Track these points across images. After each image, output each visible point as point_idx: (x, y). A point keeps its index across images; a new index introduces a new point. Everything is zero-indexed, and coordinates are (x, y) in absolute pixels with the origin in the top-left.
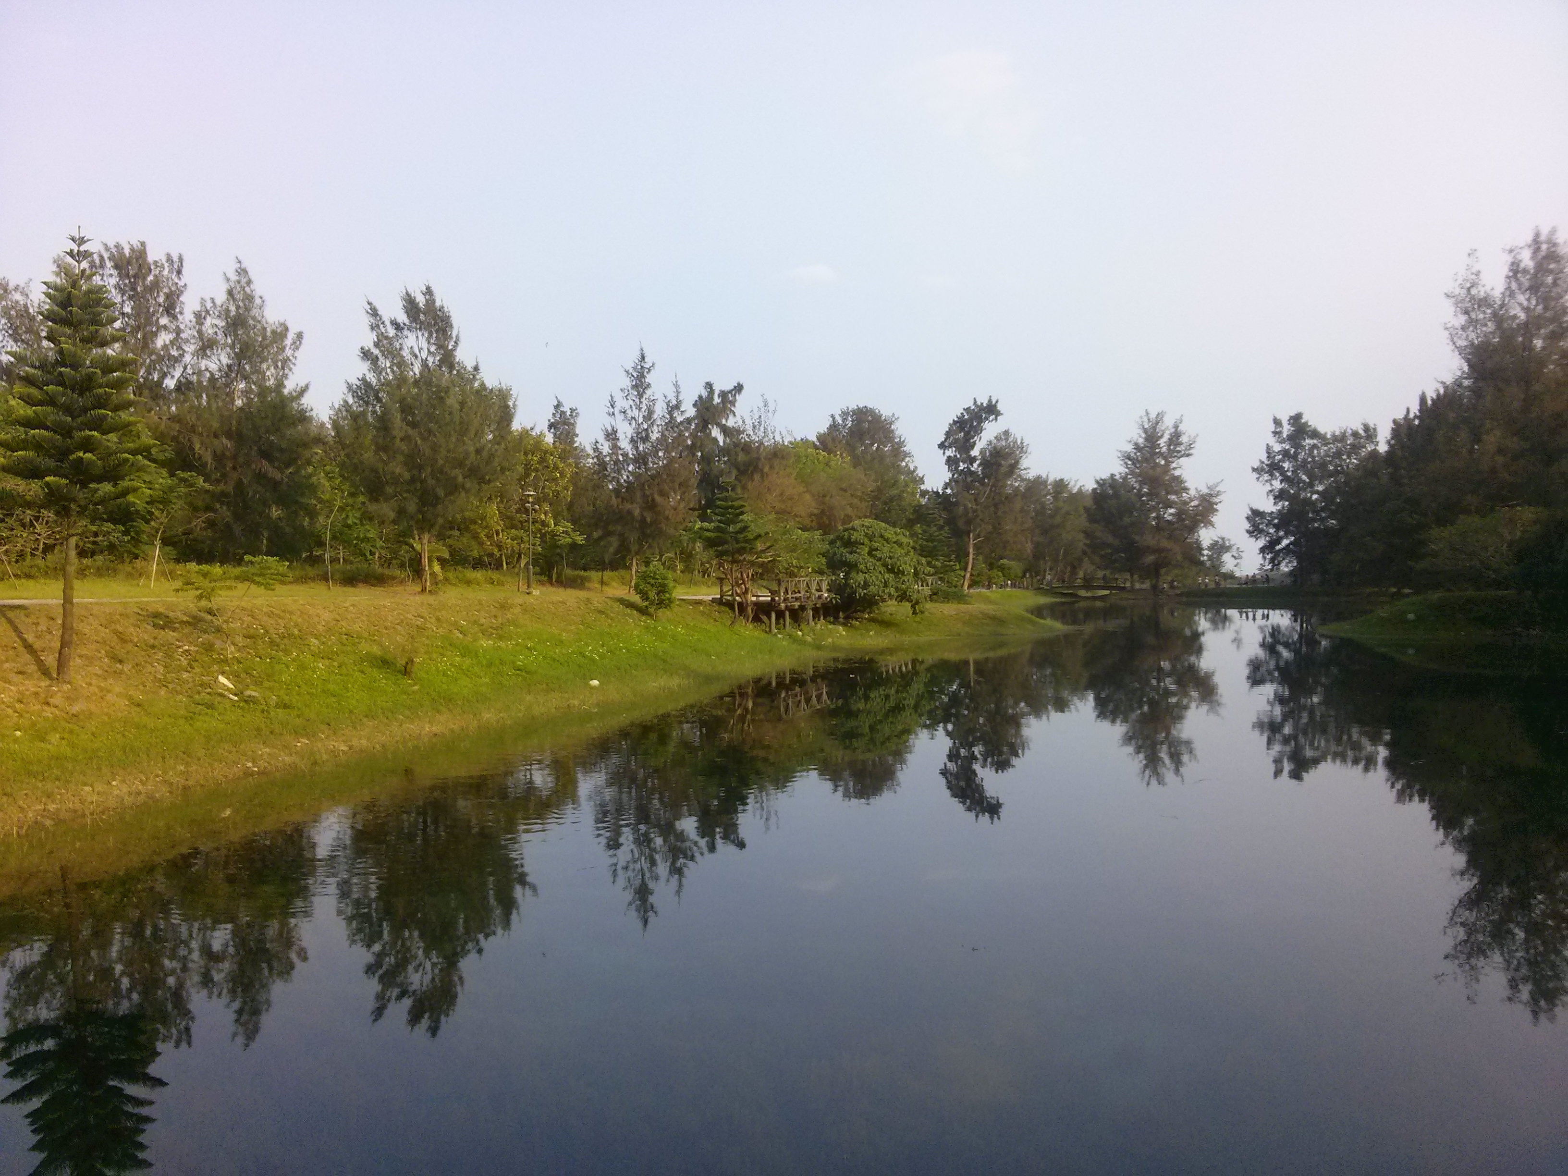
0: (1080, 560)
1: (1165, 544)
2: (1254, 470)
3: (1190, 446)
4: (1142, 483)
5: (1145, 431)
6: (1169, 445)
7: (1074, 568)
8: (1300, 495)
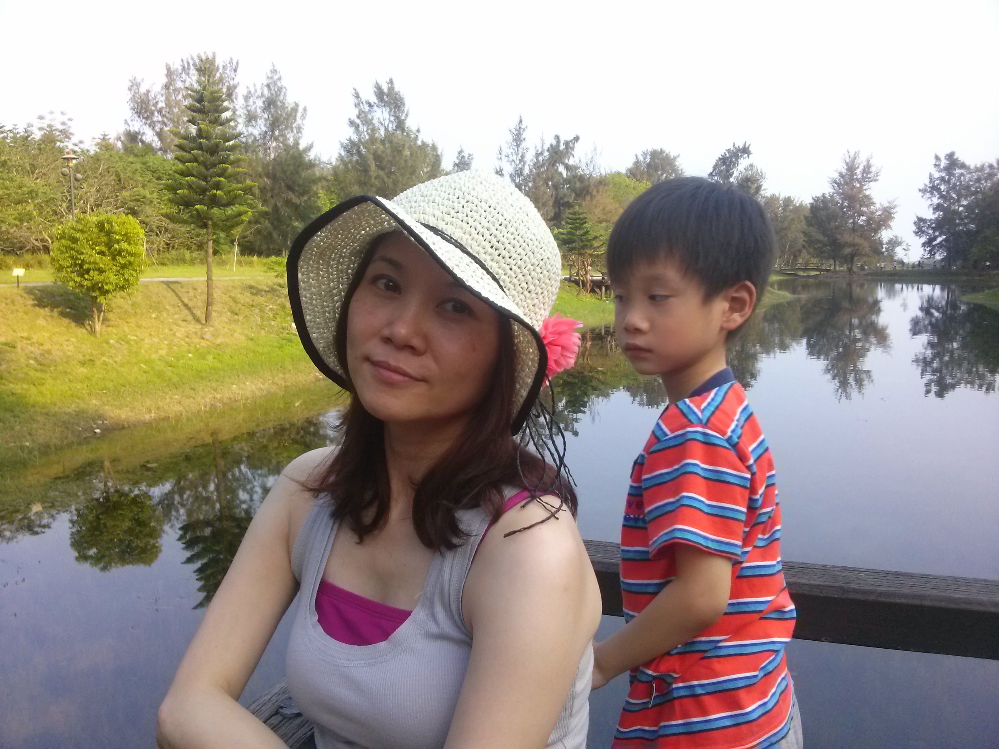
0: (800, 251)
1: (858, 240)
2: (920, 190)
3: (877, 174)
4: (844, 199)
5: (847, 164)
6: (863, 173)
7: (795, 257)
8: (951, 207)
